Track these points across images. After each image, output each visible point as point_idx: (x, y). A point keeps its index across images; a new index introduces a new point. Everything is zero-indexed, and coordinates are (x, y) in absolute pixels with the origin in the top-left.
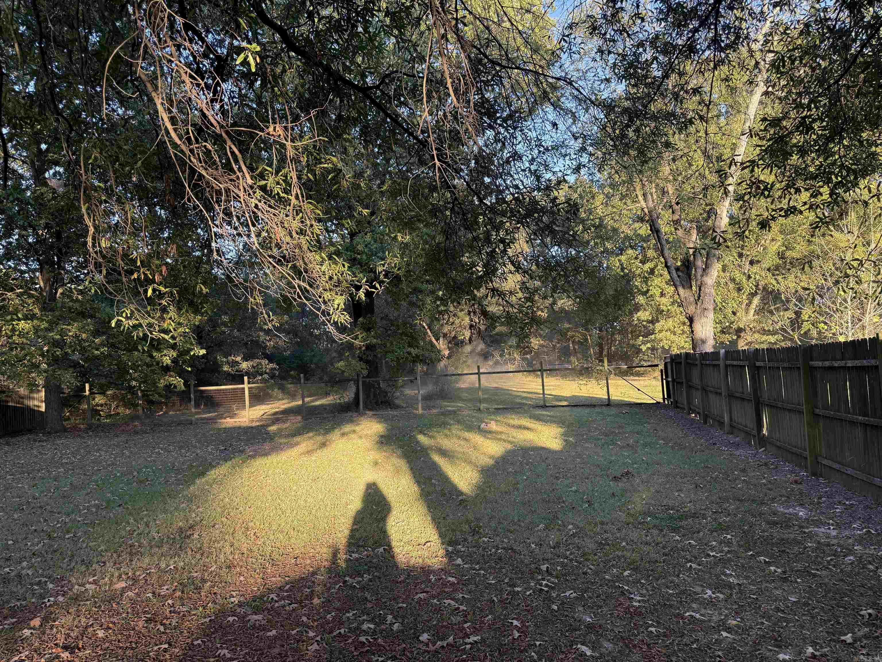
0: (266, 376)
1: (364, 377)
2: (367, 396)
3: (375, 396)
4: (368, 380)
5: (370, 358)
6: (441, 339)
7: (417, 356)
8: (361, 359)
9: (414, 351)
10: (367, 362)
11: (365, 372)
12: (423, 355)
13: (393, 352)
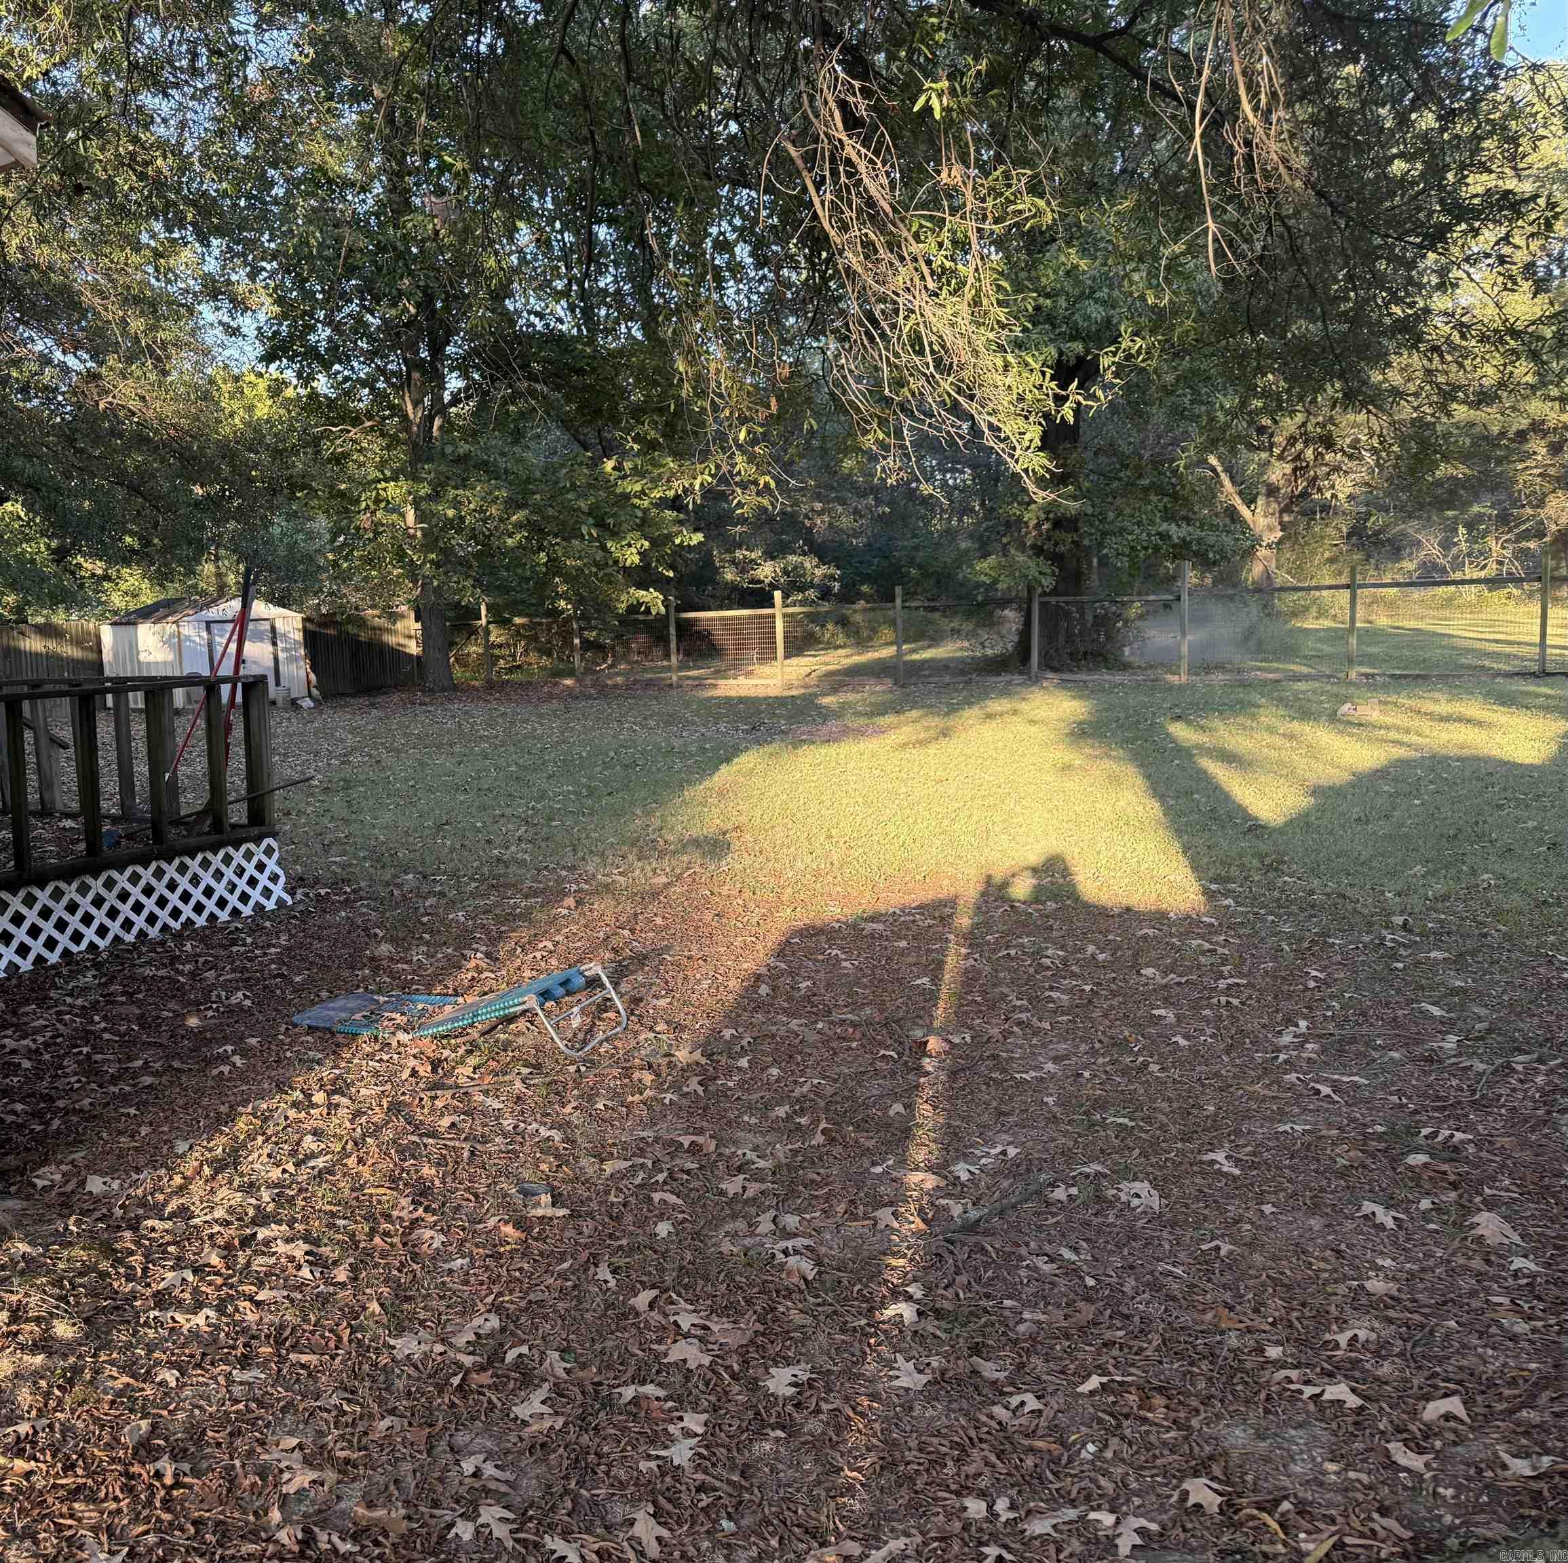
0: (811, 594)
1: (1044, 594)
2: (1049, 637)
3: (1069, 638)
4: (1053, 600)
5: (1062, 549)
6: (1261, 501)
7: (1185, 544)
8: (1038, 551)
9: (1177, 532)
10: (1056, 558)
11: (1048, 582)
12: (1200, 541)
13: (1122, 531)
